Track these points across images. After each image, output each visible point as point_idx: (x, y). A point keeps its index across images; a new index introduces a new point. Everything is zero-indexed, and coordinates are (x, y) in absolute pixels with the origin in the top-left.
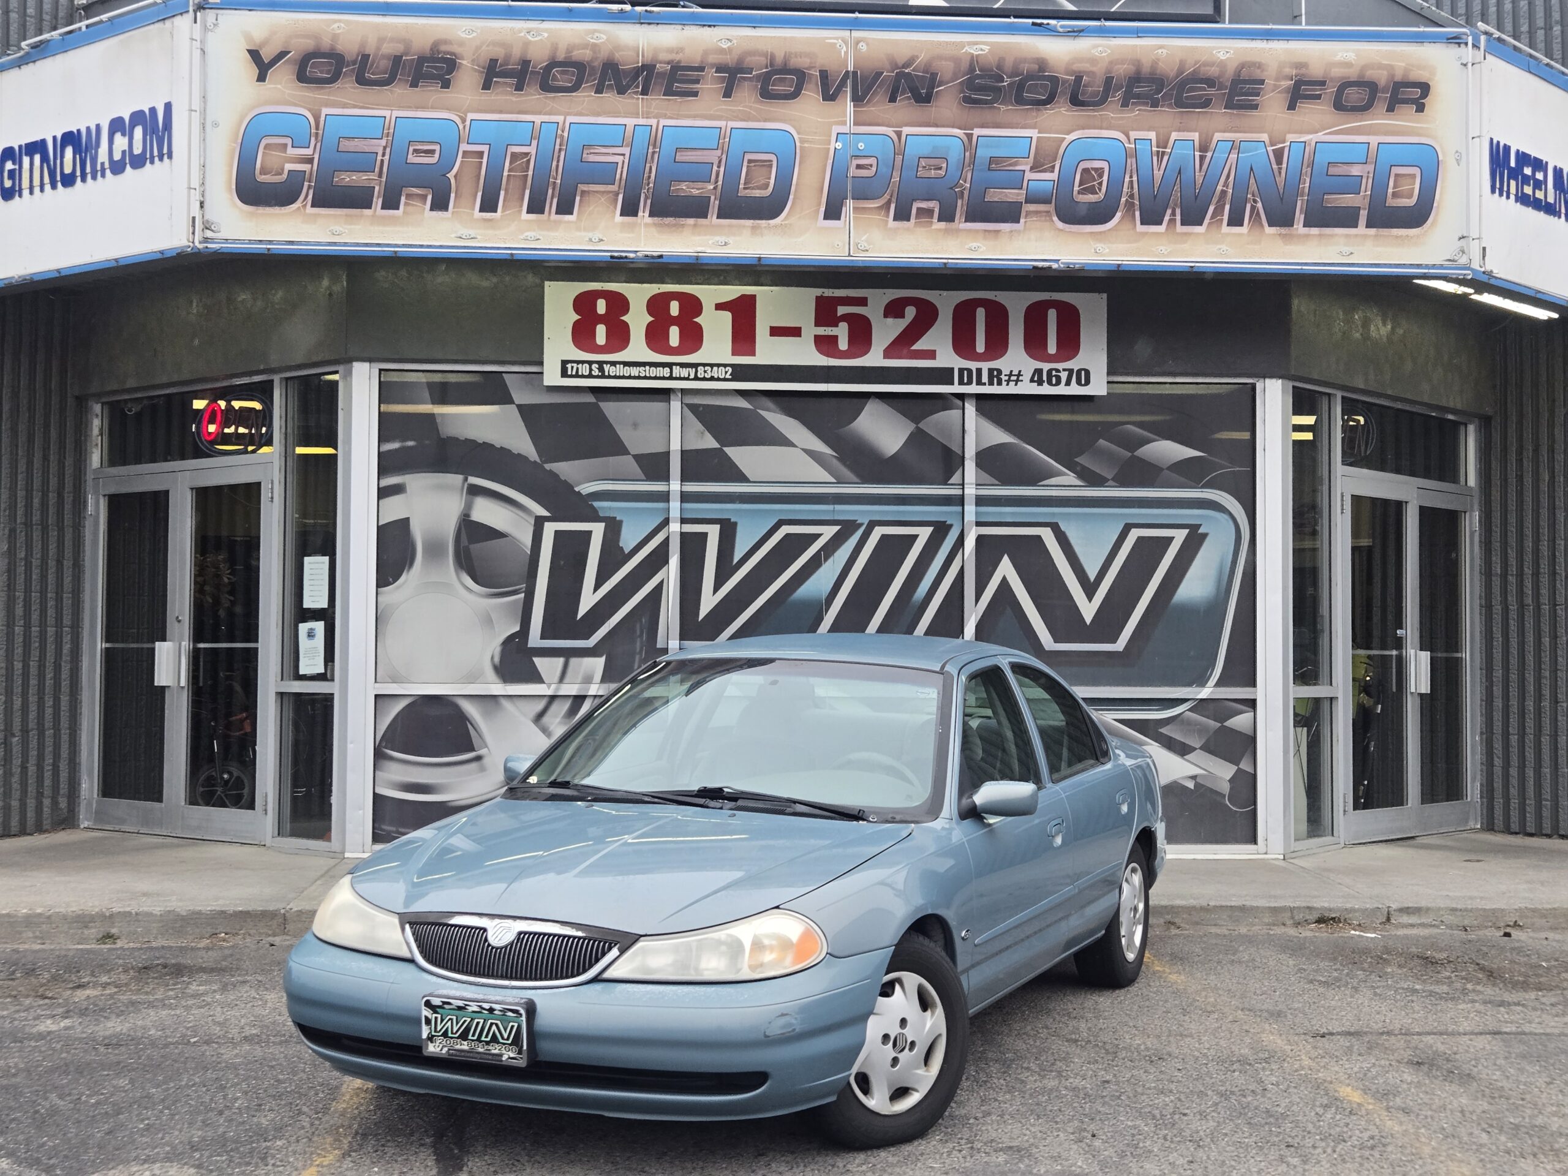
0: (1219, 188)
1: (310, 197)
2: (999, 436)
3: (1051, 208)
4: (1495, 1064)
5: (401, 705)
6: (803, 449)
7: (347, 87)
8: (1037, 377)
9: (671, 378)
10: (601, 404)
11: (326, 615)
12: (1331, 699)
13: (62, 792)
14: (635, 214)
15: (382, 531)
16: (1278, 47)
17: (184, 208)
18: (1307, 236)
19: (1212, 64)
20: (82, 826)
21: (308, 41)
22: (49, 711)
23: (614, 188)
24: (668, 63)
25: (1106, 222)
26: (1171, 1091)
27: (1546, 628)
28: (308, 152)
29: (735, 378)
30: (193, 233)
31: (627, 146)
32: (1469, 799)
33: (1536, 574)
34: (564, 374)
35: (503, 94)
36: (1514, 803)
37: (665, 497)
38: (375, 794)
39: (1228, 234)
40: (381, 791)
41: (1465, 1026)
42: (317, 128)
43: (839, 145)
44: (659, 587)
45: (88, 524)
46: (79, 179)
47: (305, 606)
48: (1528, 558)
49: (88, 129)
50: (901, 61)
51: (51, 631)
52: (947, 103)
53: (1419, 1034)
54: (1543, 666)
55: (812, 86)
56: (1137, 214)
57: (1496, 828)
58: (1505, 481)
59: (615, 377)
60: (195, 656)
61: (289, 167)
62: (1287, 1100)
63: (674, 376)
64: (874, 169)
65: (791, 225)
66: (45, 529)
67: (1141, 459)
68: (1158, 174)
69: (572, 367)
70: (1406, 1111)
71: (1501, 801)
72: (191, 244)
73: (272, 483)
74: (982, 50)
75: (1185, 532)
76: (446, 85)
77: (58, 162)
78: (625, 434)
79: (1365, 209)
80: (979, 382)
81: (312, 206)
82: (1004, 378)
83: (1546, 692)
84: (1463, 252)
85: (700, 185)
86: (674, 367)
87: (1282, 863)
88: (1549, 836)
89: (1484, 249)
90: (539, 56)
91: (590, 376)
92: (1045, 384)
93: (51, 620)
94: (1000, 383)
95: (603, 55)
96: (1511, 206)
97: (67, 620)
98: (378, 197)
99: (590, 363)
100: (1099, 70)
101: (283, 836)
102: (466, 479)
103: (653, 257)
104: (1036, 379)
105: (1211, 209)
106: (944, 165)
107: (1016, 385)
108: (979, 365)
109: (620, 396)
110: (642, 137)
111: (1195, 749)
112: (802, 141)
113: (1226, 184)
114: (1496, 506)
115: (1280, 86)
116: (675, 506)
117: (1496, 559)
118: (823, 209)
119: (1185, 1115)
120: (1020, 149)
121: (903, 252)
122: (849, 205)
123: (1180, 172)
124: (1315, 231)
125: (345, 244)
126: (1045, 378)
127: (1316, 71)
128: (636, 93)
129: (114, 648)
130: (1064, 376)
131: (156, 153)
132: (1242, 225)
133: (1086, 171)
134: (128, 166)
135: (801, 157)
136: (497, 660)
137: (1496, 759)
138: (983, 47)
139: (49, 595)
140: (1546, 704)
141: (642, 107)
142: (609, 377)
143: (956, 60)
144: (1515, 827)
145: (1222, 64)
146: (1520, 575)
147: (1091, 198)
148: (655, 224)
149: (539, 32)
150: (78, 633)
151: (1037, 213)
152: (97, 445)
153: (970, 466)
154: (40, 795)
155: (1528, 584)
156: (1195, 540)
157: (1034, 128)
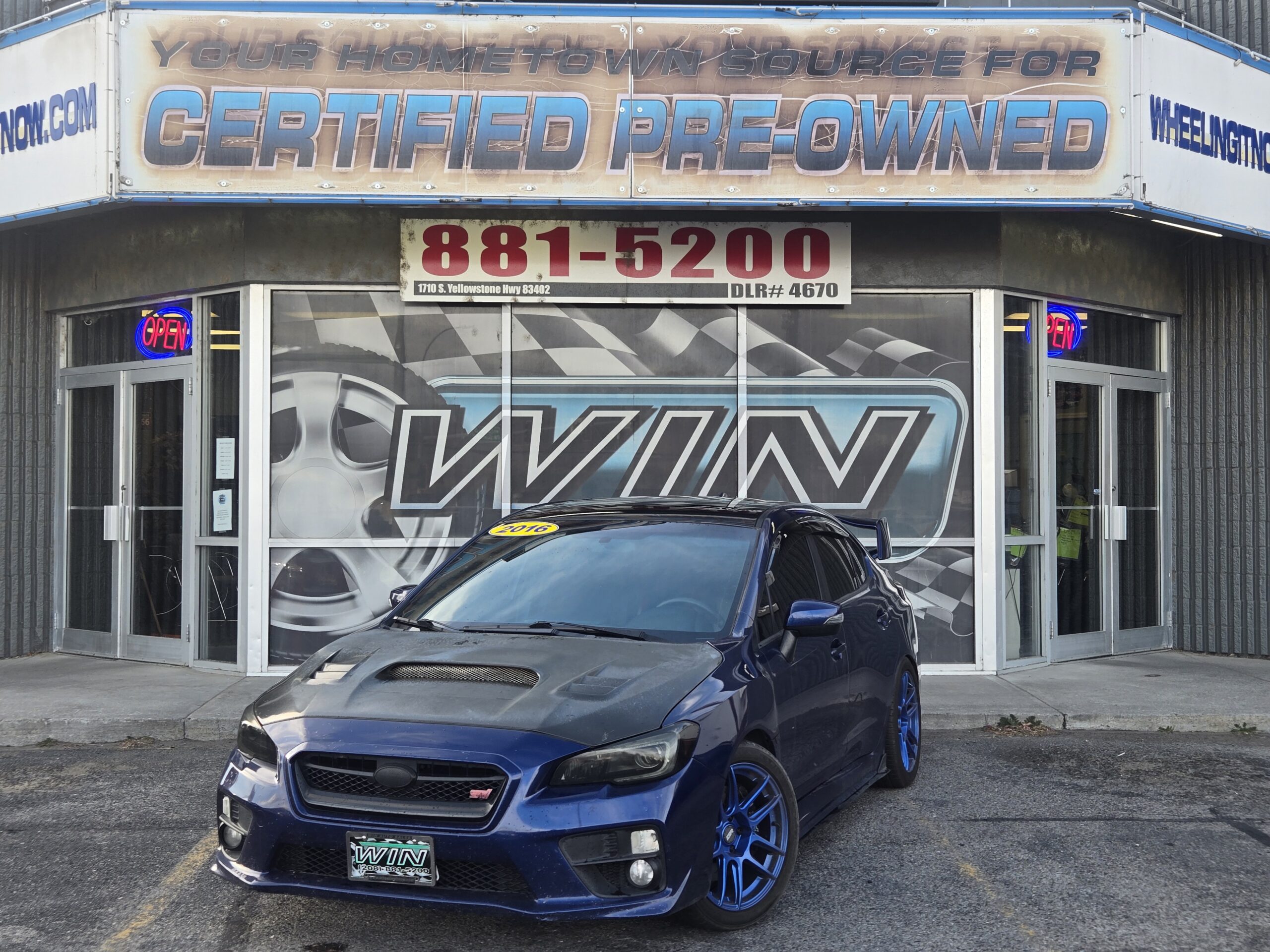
0: (929, 139)
1: (203, 157)
2: (766, 338)
3: (792, 157)
4: (1096, 845)
5: (293, 554)
6: (608, 350)
7: (233, 72)
8: (795, 290)
9: (501, 294)
10: (447, 315)
11: (233, 484)
12: (1040, 546)
13: (38, 624)
14: (460, 167)
15: (275, 418)
16: (977, 23)
17: (105, 166)
18: (1000, 176)
19: (923, 39)
20: (54, 651)
21: (201, 33)
22: (27, 560)
23: (444, 146)
24: (486, 46)
25: (837, 167)
26: (826, 867)
27: (1223, 486)
28: (202, 121)
29: (552, 294)
30: (111, 187)
31: (453, 112)
32: (1162, 625)
33: (1216, 443)
34: (416, 292)
35: (354, 75)
36: (1199, 628)
37: (498, 389)
38: (270, 626)
39: (936, 176)
40: (275, 623)
41: (1089, 813)
42: (208, 103)
43: (622, 110)
44: (495, 460)
45: (57, 411)
46: (29, 144)
47: (218, 477)
48: (1210, 429)
49: (35, 103)
50: (671, 42)
51: (28, 497)
52: (709, 76)
53: (1047, 820)
54: (1222, 517)
55: (600, 62)
56: (863, 161)
57: (1185, 648)
58: (1191, 366)
59: (457, 294)
60: (137, 515)
61: (186, 133)
62: (916, 875)
63: (504, 292)
64: (650, 128)
65: (584, 173)
66: (22, 415)
67: (881, 355)
68: (879, 129)
69: (423, 287)
70: (1006, 883)
71: (1189, 626)
72: (109, 195)
73: (192, 381)
74: (736, 31)
75: (918, 412)
76: (309, 66)
77: (14, 130)
78: (467, 339)
79: (1047, 154)
80: (748, 295)
81: (205, 164)
82: (768, 291)
83: (1224, 538)
84: (1128, 188)
85: (511, 143)
86: (504, 286)
87: (994, 679)
88: (1227, 654)
89: (1144, 185)
90: (382, 41)
91: (437, 293)
92: (802, 296)
93: (28, 489)
94: (765, 295)
95: (434, 40)
96: (1171, 150)
97: (41, 488)
98: (257, 156)
99: (437, 283)
100: (831, 45)
101: (202, 659)
102: (340, 376)
103: (473, 201)
104: (794, 292)
105: (922, 156)
106: (707, 124)
107: (778, 296)
108: (748, 281)
109: (462, 308)
110: (465, 106)
111: (925, 587)
112: (592, 106)
113: (934, 136)
114: (1185, 387)
115: (978, 56)
116: (506, 395)
117: (1185, 430)
118: (610, 161)
119: (829, 886)
120: (767, 110)
121: (674, 194)
122: (631, 155)
123: (896, 127)
124: (1006, 172)
125: (231, 194)
126: (801, 291)
127: (1007, 43)
128: (460, 70)
129: (79, 510)
130: (817, 289)
131: (84, 124)
132: (947, 168)
133: (821, 127)
134: (64, 133)
135: (592, 119)
136: (366, 519)
137: (1184, 592)
138: (737, 29)
139: (27, 469)
140: (1224, 547)
141: (465, 81)
142: (452, 294)
143: (716, 40)
144: (1199, 647)
145: (931, 39)
146: (1203, 444)
147: (825, 148)
148: (476, 175)
149: (382, 22)
150: (50, 497)
151: (782, 161)
152: (63, 350)
153: (742, 361)
154: (20, 625)
155: (1210, 449)
156: (925, 419)
157: (779, 93)
